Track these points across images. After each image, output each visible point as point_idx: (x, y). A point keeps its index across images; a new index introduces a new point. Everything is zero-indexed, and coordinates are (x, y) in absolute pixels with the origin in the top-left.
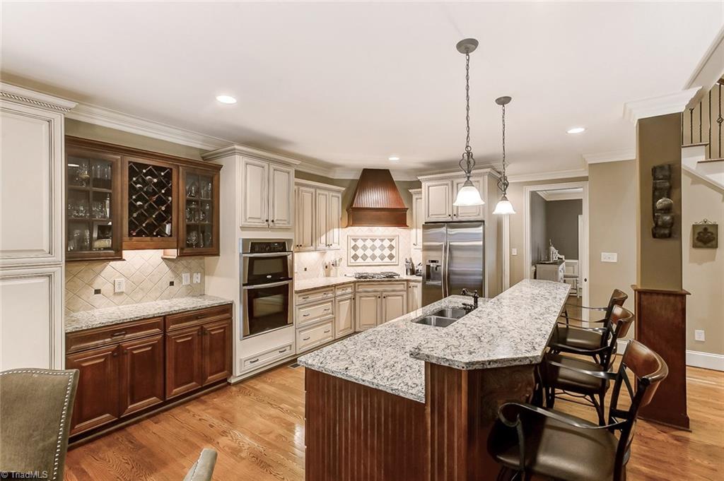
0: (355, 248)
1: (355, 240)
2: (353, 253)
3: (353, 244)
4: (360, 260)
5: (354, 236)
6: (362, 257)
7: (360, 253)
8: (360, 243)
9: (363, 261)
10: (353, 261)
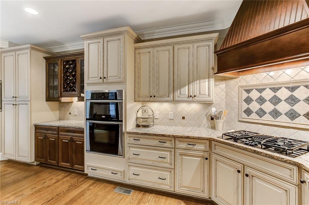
0: (248, 100)
1: (248, 91)
2: (245, 106)
3: (245, 95)
4: (254, 116)
5: (246, 86)
6: (257, 113)
7: (255, 106)
8: (255, 95)
9: (258, 117)
10: (244, 115)
